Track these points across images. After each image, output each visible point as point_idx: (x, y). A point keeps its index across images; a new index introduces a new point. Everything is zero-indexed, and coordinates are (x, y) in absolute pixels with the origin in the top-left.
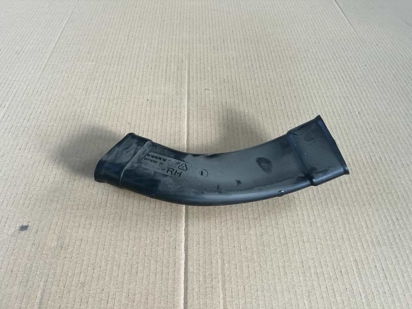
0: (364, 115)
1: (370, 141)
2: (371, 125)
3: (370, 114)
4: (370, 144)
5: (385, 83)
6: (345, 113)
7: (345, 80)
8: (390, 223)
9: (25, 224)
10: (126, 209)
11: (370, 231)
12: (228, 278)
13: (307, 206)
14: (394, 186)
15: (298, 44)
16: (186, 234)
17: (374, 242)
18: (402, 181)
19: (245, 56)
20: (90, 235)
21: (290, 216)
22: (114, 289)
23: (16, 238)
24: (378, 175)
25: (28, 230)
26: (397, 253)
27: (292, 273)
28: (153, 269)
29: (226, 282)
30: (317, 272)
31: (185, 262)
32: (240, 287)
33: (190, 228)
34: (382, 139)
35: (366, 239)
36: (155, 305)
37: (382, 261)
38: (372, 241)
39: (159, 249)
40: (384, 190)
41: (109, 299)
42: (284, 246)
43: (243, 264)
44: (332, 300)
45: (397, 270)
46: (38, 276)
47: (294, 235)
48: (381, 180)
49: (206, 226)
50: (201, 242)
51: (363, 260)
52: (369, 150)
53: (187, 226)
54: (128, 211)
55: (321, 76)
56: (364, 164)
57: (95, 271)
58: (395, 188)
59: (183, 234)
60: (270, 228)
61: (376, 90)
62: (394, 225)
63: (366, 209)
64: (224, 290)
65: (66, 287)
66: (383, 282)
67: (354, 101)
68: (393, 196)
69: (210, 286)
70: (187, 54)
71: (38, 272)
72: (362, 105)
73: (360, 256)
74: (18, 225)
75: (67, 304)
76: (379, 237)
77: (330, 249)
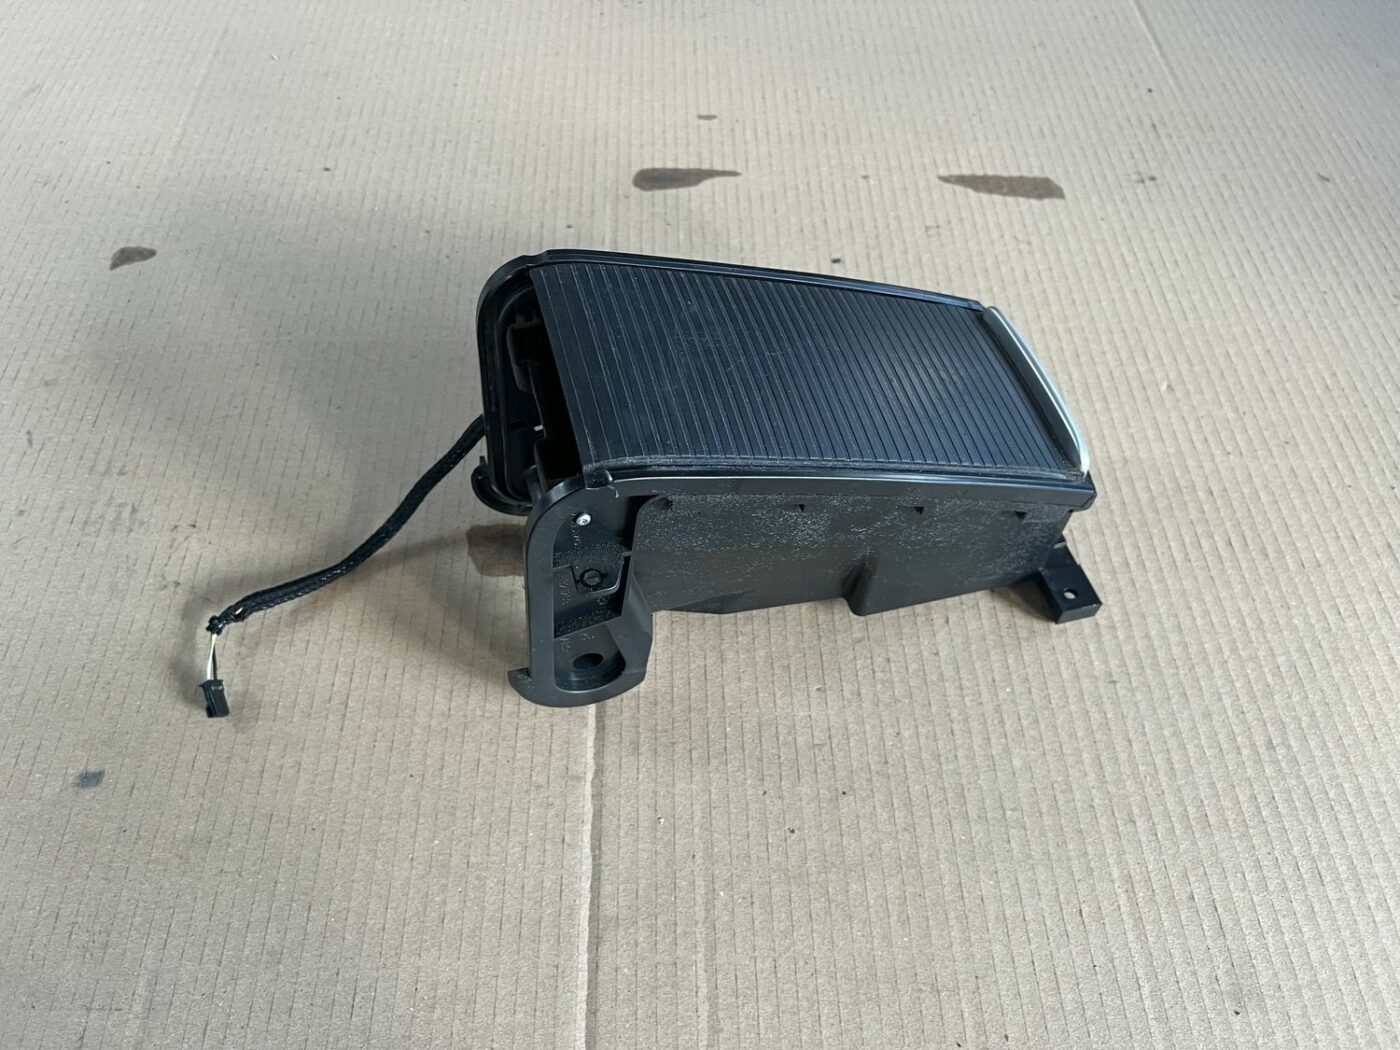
0: (1188, 393)
1: (1199, 484)
2: (1208, 430)
3: (1205, 390)
4: (1200, 493)
5: (1265, 277)
6: (1123, 389)
7: (1132, 271)
8: (1245, 758)
9: (92, 768)
10: (409, 717)
11: (1180, 782)
12: (724, 936)
13: (981, 703)
14: (1265, 637)
15: (981, 141)
16: (598, 796)
17: (1191, 817)
18: (1292, 617)
19: (801, 187)
20: (296, 803)
21: (927, 738)
22: (371, 969)
23: (65, 812)
24: (1218, 599)
25: (103, 785)
26: (1261, 853)
27: (927, 919)
28: (493, 908)
29: (719, 946)
30: (1004, 915)
31: (591, 886)
32: (763, 962)
33: (609, 778)
34: (1240, 478)
35: (1166, 808)
36: (498, 1019)
37: (1214, 880)
38: (1185, 816)
39: (511, 845)
40: (1234, 650)
41: (357, 1000)
42: (906, 834)
43: (774, 891)
44: (1049, 1001)
45: (1258, 908)
46: (139, 932)
47: (936, 797)
48: (1226, 617)
49: (660, 771)
50: (644, 823)
51: (1152, 875)
52: (1194, 514)
53: (599, 771)
54: (414, 724)
55: (1052, 258)
56: (1174, 562)
57: (313, 914)
58: (1268, 642)
59: (588, 796)
60: (863, 775)
61: (1234, 305)
62: (1258, 761)
63: (1173, 714)
64: (712, 971)
65: (224, 963)
66: (1211, 945)
67: (1155, 344)
68: (1261, 667)
69: (667, 958)
70: (609, 182)
71: (138, 919)
72: (1181, 358)
73: (1143, 864)
74: (71, 771)
75: (229, 1015)
76: (1206, 802)
77: (1051, 843)
